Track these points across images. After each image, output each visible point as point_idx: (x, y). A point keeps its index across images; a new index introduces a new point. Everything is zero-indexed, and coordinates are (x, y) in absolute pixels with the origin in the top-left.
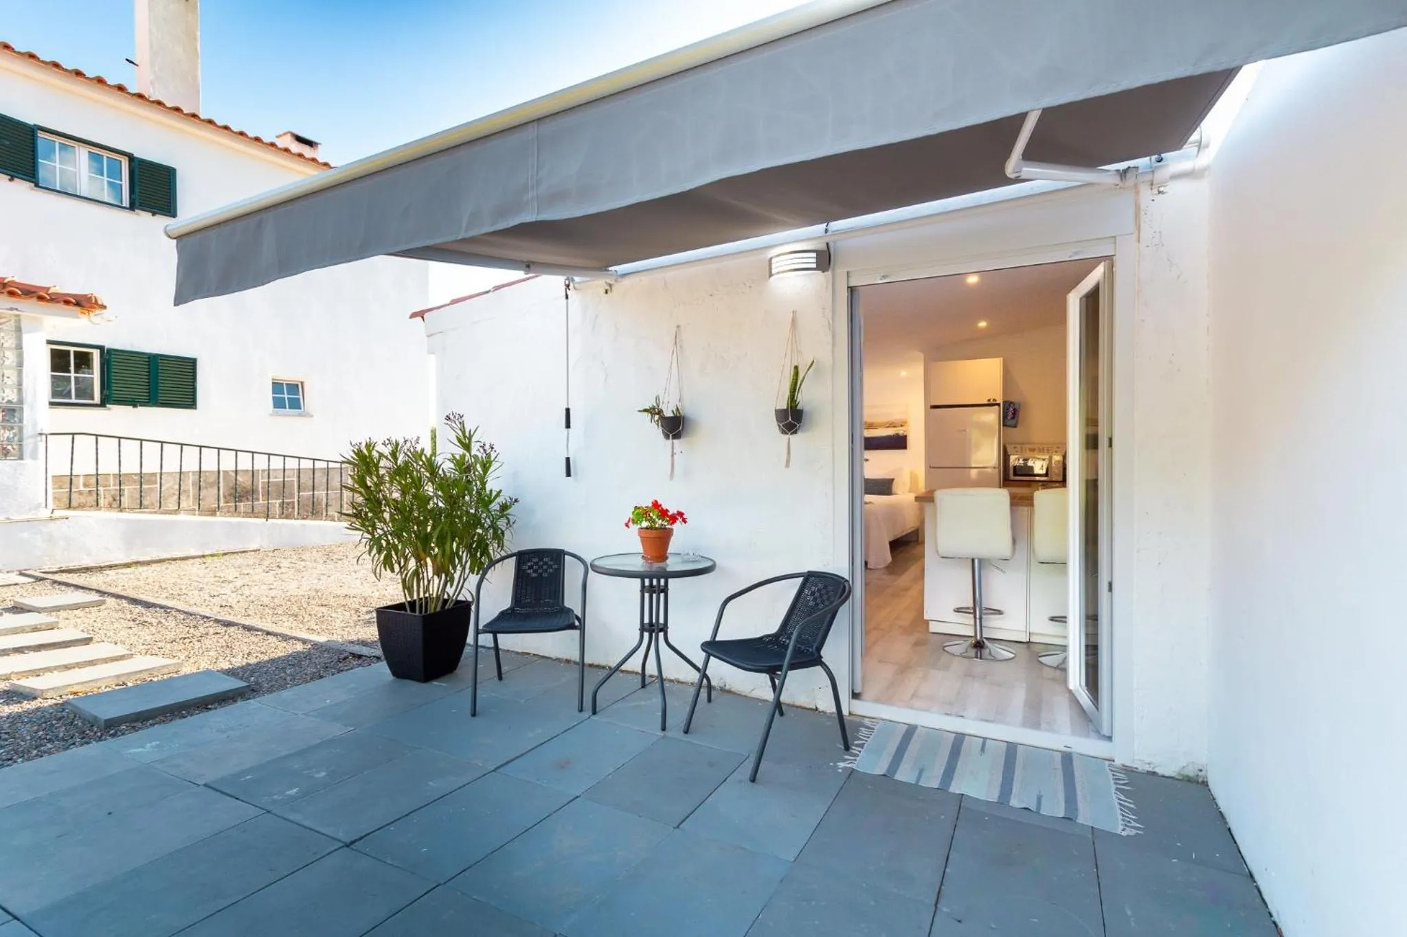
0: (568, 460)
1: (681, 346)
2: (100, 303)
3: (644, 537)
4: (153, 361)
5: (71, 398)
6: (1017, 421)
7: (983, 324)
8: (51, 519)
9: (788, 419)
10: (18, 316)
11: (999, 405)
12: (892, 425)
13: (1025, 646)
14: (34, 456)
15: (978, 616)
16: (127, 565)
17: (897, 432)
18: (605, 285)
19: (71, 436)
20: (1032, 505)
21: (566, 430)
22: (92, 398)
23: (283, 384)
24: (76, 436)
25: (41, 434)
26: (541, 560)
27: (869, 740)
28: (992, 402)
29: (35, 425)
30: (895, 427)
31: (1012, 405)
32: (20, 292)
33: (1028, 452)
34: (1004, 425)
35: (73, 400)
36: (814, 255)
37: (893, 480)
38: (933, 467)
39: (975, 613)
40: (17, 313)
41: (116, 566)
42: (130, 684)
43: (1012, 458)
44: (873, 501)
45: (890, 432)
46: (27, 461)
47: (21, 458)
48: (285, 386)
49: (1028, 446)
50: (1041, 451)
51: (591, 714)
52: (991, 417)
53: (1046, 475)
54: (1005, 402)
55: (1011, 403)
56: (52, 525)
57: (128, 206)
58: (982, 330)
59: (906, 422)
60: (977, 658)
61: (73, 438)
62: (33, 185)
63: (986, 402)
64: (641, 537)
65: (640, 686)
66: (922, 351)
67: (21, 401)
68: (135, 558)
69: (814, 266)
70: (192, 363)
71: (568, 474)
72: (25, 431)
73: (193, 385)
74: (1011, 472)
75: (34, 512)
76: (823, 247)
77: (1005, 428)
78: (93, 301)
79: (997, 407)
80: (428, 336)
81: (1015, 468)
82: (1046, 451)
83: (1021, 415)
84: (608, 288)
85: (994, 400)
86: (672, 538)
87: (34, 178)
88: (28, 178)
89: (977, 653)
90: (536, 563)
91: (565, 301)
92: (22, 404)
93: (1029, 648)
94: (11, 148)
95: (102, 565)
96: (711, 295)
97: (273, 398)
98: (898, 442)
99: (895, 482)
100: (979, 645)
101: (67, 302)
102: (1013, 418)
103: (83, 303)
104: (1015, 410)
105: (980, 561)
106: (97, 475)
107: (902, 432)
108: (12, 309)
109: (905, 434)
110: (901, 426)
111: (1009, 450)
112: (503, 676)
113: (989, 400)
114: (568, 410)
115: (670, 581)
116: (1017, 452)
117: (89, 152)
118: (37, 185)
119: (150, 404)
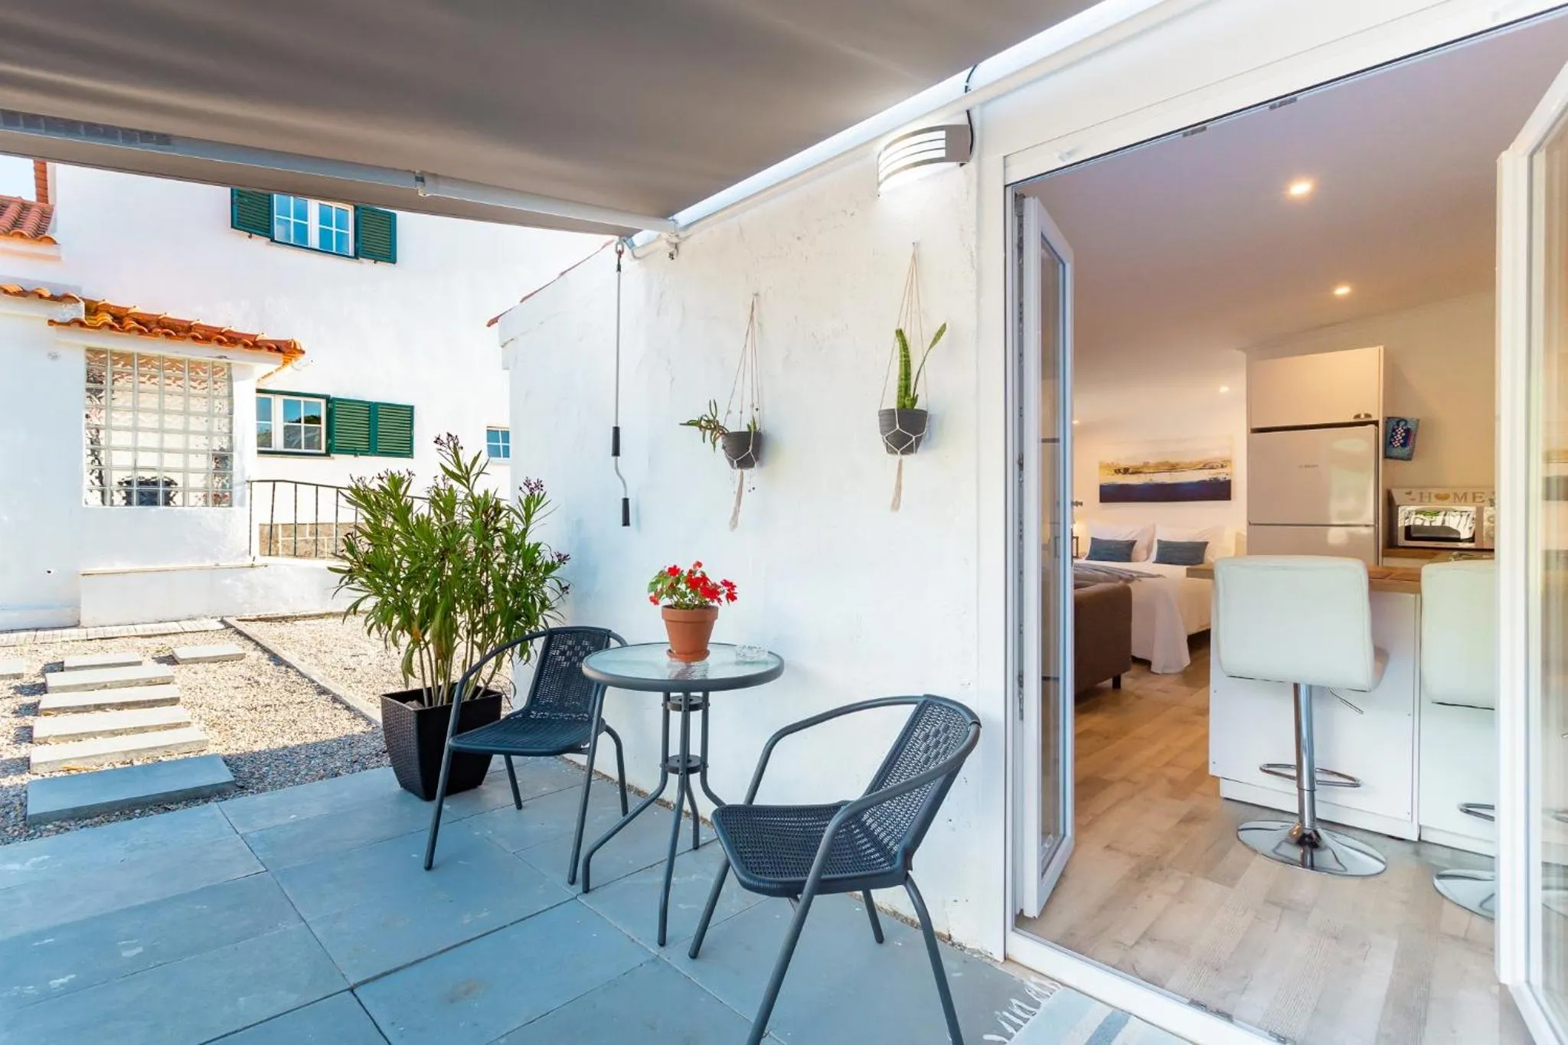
0: (626, 501)
1: (760, 325)
2: (298, 348)
3: (671, 621)
4: (372, 410)
5: (300, 448)
6: (1412, 451)
7: (1342, 291)
8: (252, 566)
9: (896, 427)
10: (229, 364)
11: (1376, 423)
12: (1206, 466)
13: (1408, 848)
14: (242, 504)
15: (1306, 786)
16: (320, 616)
17: (1215, 476)
18: (667, 246)
19: (272, 484)
20: (1418, 591)
21: (614, 458)
22: (320, 449)
23: (498, 431)
24: (277, 483)
25: (248, 481)
26: (579, 643)
27: (1032, 1019)
28: (1363, 418)
29: (243, 471)
30: (1212, 468)
31: (1402, 423)
32: (226, 340)
33: (1433, 499)
34: (1386, 456)
35: (303, 450)
36: (942, 134)
37: (1206, 544)
38: (1255, 524)
39: (1299, 778)
40: (229, 361)
41: (310, 616)
42: (136, 763)
43: (1402, 512)
44: (1164, 574)
45: (1205, 475)
46: (236, 508)
47: (231, 506)
48: (500, 433)
49: (1435, 491)
50: (1463, 498)
51: (581, 891)
52: (1363, 443)
53: (1472, 540)
54: (1388, 420)
55: (1399, 421)
56: (252, 573)
57: (353, 255)
58: (1345, 300)
59: (1229, 461)
60: (1303, 865)
61: (274, 485)
62: (269, 240)
63: (1352, 420)
64: (666, 621)
65: (691, 847)
66: (1243, 349)
67: (231, 449)
68: (328, 609)
69: (942, 154)
70: (411, 409)
71: (626, 523)
72: (234, 479)
73: (410, 434)
74: (1401, 535)
75: (240, 559)
76: (962, 120)
77: (1389, 461)
78: (292, 346)
79: (1372, 427)
80: (503, 347)
81: (1408, 529)
82: (1470, 497)
83: (1419, 441)
84: (672, 250)
85: (1367, 416)
86: (716, 622)
87: (269, 232)
88: (262, 233)
89: (1303, 856)
90: (571, 648)
91: (616, 274)
92: (232, 451)
93: (1417, 853)
94: (249, 205)
95: (297, 615)
96: (799, 238)
97: (488, 446)
98: (1219, 491)
99: (1209, 545)
100: (1308, 842)
101: (270, 349)
102: (1403, 445)
103: (285, 350)
104: (1408, 431)
105: (1310, 688)
106: (317, 524)
107: (1224, 476)
108: (220, 357)
109: (1228, 478)
110: (1222, 466)
111: (1398, 496)
112: (523, 804)
113: (1358, 416)
114: (616, 430)
115: (712, 694)
116: (1413, 500)
117: (320, 204)
118: (273, 240)
119: (369, 453)
